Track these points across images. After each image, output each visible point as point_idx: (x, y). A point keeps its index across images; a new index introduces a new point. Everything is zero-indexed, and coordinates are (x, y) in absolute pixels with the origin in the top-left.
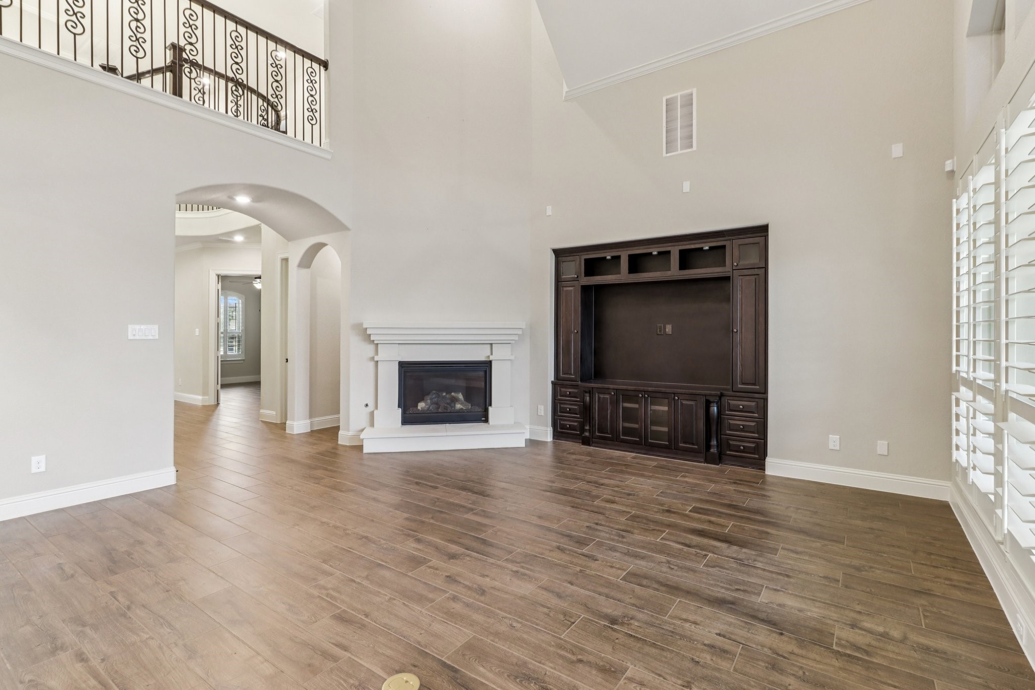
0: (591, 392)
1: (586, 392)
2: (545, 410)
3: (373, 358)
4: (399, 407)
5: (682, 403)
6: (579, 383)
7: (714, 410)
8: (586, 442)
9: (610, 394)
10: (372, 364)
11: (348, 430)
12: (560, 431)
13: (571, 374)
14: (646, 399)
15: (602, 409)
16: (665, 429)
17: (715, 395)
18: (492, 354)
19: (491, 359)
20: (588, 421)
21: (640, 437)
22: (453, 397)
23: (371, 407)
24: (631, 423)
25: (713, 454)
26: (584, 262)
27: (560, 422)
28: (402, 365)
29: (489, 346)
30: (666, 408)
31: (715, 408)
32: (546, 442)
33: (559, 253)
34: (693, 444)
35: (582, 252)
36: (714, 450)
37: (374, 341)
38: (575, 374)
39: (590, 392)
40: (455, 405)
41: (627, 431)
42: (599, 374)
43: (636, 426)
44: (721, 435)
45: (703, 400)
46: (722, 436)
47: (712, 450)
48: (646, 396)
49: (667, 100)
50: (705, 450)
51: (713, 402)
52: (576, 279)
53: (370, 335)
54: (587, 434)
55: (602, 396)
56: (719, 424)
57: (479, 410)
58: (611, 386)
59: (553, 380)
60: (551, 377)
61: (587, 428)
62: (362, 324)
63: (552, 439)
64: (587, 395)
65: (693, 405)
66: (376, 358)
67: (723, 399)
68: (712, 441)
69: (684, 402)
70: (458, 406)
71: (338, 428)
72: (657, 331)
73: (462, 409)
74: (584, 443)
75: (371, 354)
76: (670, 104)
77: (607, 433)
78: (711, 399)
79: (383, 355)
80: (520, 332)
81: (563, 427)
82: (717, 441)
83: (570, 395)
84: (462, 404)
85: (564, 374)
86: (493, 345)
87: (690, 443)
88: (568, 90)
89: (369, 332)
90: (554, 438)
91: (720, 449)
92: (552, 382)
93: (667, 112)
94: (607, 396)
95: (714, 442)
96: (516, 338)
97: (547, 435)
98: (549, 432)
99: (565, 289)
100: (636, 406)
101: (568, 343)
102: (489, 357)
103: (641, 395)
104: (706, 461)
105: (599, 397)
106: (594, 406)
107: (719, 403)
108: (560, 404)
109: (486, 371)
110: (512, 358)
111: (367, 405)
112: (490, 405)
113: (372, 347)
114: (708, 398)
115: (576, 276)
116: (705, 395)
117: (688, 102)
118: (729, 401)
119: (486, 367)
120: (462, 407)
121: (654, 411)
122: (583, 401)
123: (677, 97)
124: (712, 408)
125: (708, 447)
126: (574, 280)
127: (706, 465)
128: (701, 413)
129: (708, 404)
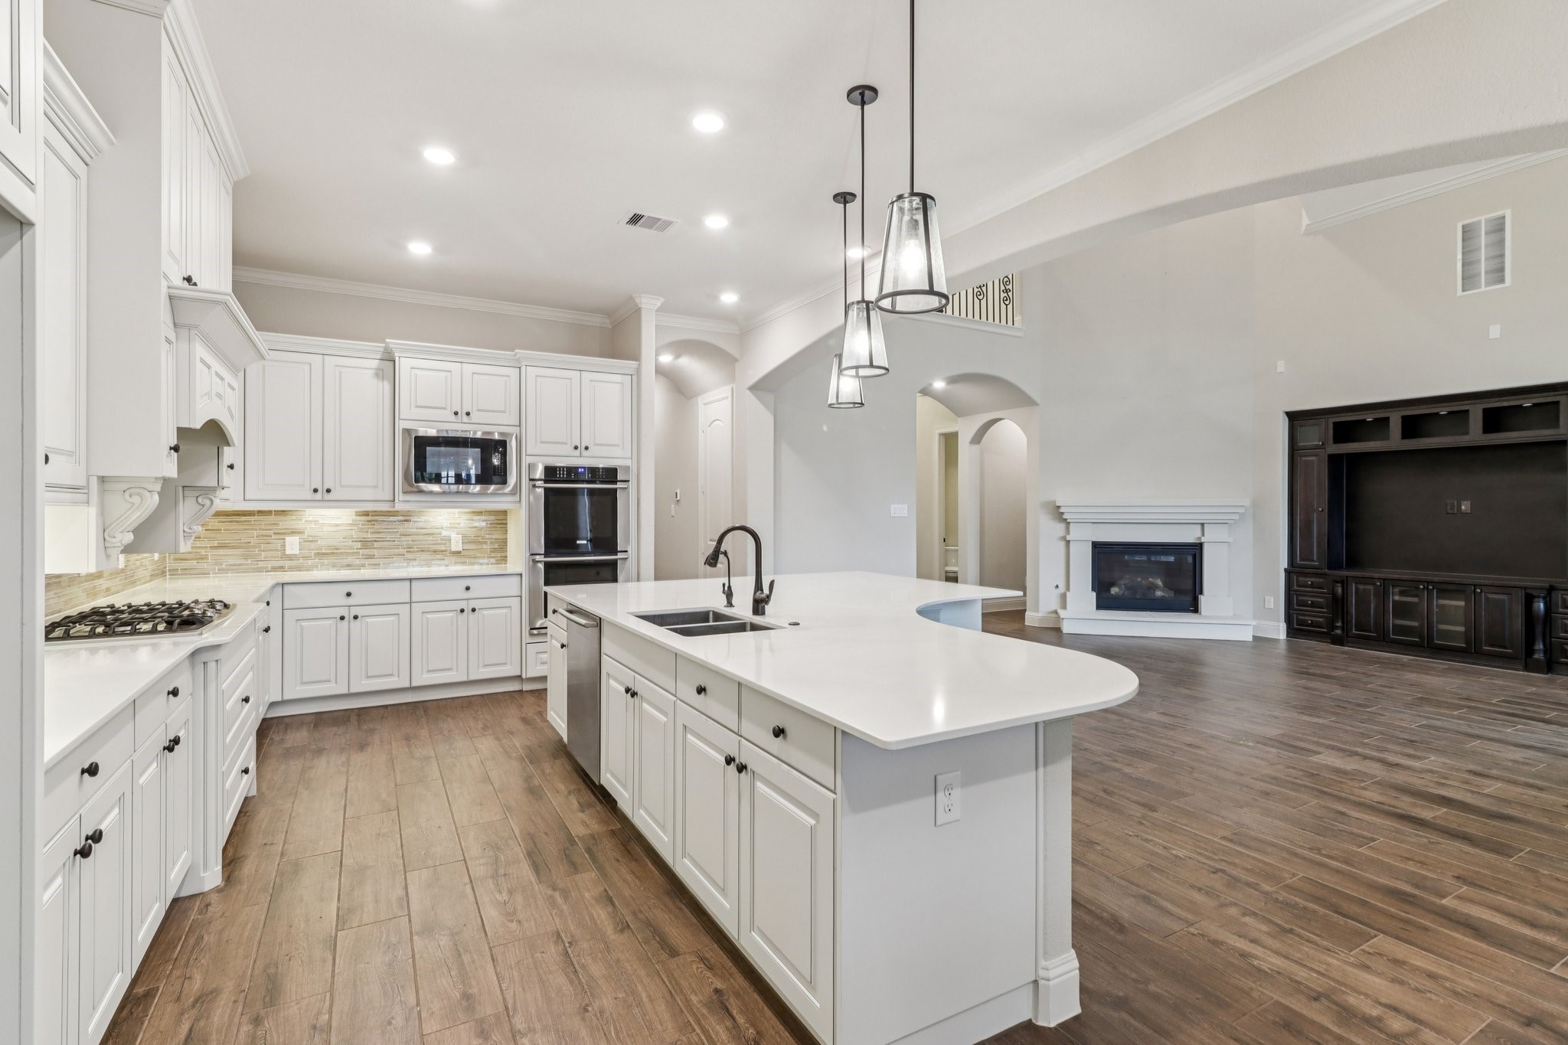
0: (1344, 583)
1: (1337, 582)
2: (1276, 603)
3: (1064, 538)
4: (1093, 589)
5: (1487, 598)
6: (1326, 570)
7: (1539, 606)
8: (1338, 641)
9: (1375, 584)
10: (1062, 544)
11: (1037, 611)
12: (1296, 627)
13: (1313, 561)
14: (1430, 592)
15: (1362, 600)
16: (1462, 629)
17: (1542, 588)
18: (1203, 535)
19: (1203, 541)
20: (1340, 616)
21: (1421, 637)
22: (1152, 583)
23: (1062, 589)
24: (1409, 620)
25: (1537, 660)
26: (1332, 426)
27: (1297, 618)
28: (1096, 546)
29: (1199, 526)
30: (1462, 603)
31: (1542, 605)
32: (1277, 641)
33: (1294, 417)
34: (1505, 647)
35: (1328, 414)
36: (1539, 656)
37: (1066, 519)
38: (1319, 560)
39: (1342, 582)
40: (1154, 592)
41: (1399, 630)
42: (1353, 561)
43: (1415, 624)
44: (1551, 637)
45: (1521, 594)
46: (1553, 639)
47: (1536, 656)
48: (1431, 587)
49: (1464, 227)
50: (1524, 655)
51: (1539, 597)
52: (1323, 447)
53: (1062, 513)
54: (1339, 632)
55: (1361, 587)
56: (1548, 627)
57: (1188, 599)
58: (1376, 575)
59: (1286, 567)
60: (1284, 563)
61: (1339, 624)
62: (1055, 502)
63: (1285, 637)
64: (1339, 585)
65: (1504, 600)
66: (1068, 538)
67: (1554, 594)
68: (1537, 643)
69: (1491, 596)
70: (1159, 593)
71: (1025, 610)
72: (1446, 508)
73: (1164, 596)
74: (1333, 643)
75: (1062, 534)
76: (1468, 232)
77: (1370, 631)
78: (1535, 593)
79: (1075, 533)
80: (1242, 510)
81: (1301, 623)
82: (1544, 645)
83: (1312, 586)
84: (1163, 591)
85: (1302, 559)
86: (1205, 525)
87: (1500, 647)
88: (1310, 222)
89: (1062, 510)
90: (1288, 636)
91: (1548, 655)
92: (1285, 569)
93: (1463, 240)
94: (1371, 587)
95: (1540, 646)
96: (1236, 517)
97: (1280, 631)
98: (1281, 628)
99: (1304, 459)
100: (1416, 600)
101: (1307, 525)
102: (1199, 538)
103: (1422, 587)
104: (1527, 668)
105: (1356, 588)
106: (1349, 598)
107: (1548, 599)
108: (1297, 595)
109: (1195, 555)
110: (1230, 540)
111: (1057, 586)
112: (1201, 593)
113: (1062, 526)
114: (1528, 591)
115: (1321, 443)
116: (1525, 588)
117: (1498, 227)
118: (1565, 596)
119: (1195, 551)
120: (1163, 594)
121: (1443, 606)
122: (1334, 594)
123: (1480, 222)
124: (1535, 605)
125: (1530, 651)
126: (1317, 447)
127: (1526, 673)
128: (1519, 609)
129: (1529, 600)
